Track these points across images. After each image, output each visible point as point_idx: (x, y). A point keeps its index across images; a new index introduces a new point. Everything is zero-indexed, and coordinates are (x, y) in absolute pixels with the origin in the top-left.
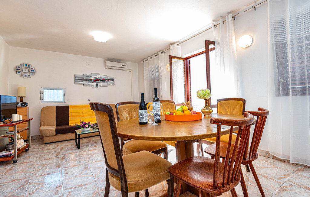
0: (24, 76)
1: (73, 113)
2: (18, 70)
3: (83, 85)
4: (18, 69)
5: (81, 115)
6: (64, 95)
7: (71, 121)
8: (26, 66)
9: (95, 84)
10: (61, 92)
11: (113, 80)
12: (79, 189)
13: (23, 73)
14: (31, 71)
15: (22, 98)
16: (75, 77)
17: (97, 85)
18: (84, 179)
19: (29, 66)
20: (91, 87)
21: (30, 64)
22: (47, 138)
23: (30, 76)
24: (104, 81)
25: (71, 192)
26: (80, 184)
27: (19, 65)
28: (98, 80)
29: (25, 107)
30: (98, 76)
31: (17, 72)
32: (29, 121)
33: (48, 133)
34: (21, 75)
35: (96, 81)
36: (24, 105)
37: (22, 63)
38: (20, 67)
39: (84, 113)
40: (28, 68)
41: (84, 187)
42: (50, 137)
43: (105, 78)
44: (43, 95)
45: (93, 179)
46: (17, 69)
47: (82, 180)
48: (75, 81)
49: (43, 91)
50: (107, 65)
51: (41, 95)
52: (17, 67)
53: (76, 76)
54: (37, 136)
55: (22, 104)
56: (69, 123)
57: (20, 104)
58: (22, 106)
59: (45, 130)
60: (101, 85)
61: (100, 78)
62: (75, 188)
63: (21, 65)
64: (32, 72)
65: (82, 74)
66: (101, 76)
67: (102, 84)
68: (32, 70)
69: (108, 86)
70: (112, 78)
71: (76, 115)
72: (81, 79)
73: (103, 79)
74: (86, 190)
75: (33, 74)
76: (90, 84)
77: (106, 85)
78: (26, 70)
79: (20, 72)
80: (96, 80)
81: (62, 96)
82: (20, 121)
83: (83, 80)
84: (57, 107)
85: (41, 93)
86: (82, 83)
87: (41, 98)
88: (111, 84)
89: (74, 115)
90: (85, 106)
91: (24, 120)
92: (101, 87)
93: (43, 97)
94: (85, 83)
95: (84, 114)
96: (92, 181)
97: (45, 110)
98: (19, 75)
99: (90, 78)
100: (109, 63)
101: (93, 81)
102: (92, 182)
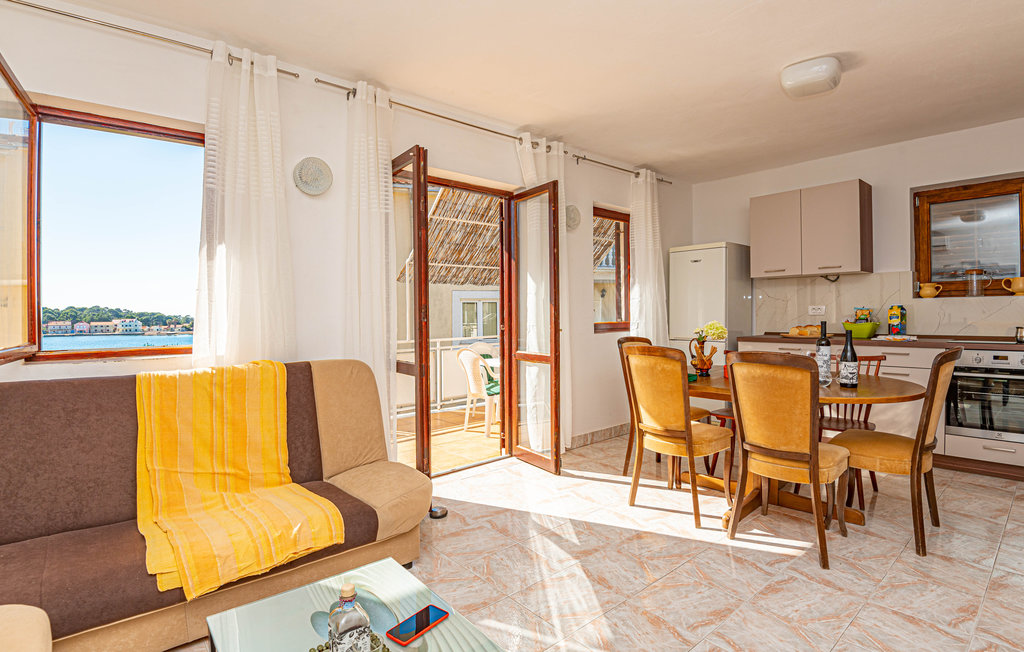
12: (923, 617)
18: (887, 630)
25: (949, 624)
26: (912, 627)
41: (908, 613)
45: (865, 613)
47: (894, 632)
62: (931, 626)
74: (911, 602)
96: (873, 611)
102: (875, 609)
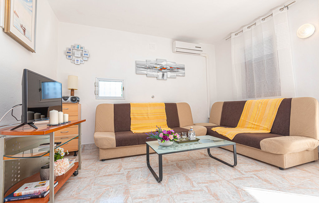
0: (76, 61)
1: (135, 114)
2: (69, 54)
3: (146, 76)
4: (69, 51)
5: (146, 117)
6: (123, 88)
7: (133, 125)
8: (78, 48)
9: (160, 74)
10: (119, 85)
11: (183, 69)
13: (75, 58)
14: (83, 54)
15: (72, 90)
16: (137, 64)
17: (163, 75)
19: (81, 48)
20: (156, 78)
21: (82, 46)
22: (104, 151)
23: (82, 62)
24: (172, 69)
27: (70, 47)
28: (165, 69)
29: (77, 103)
30: (164, 64)
31: (68, 56)
32: (79, 123)
33: (106, 145)
34: (72, 60)
35: (162, 70)
36: (75, 100)
37: (73, 44)
38: (71, 50)
39: (149, 114)
40: (81, 51)
42: (109, 150)
43: (173, 66)
44: (98, 89)
46: (67, 52)
48: (136, 70)
49: (98, 83)
50: (176, 47)
51: (95, 89)
52: (68, 50)
53: (137, 62)
54: (91, 144)
55: (72, 100)
56: (131, 128)
57: (69, 99)
58: (73, 102)
59: (102, 139)
60: (169, 76)
61: (167, 65)
63: (72, 47)
64: (85, 56)
65: (145, 61)
66: (168, 63)
67: (169, 74)
68: (85, 53)
69: (177, 77)
70: (182, 67)
71: (139, 117)
72: (143, 67)
73: (171, 67)
75: (86, 59)
76: (154, 73)
77: (175, 75)
78: (78, 54)
79: (71, 56)
80: (162, 68)
81: (121, 90)
82: (64, 123)
83: (146, 68)
84: (115, 105)
85: (96, 85)
86: (145, 72)
87: (96, 93)
88: (181, 75)
89: (137, 117)
90: (150, 104)
91: (72, 123)
92: (168, 79)
93: (98, 91)
94: (148, 72)
95: (149, 116)
97: (100, 108)
98: (70, 60)
99: (154, 66)
100: (179, 44)
101: (158, 69)
